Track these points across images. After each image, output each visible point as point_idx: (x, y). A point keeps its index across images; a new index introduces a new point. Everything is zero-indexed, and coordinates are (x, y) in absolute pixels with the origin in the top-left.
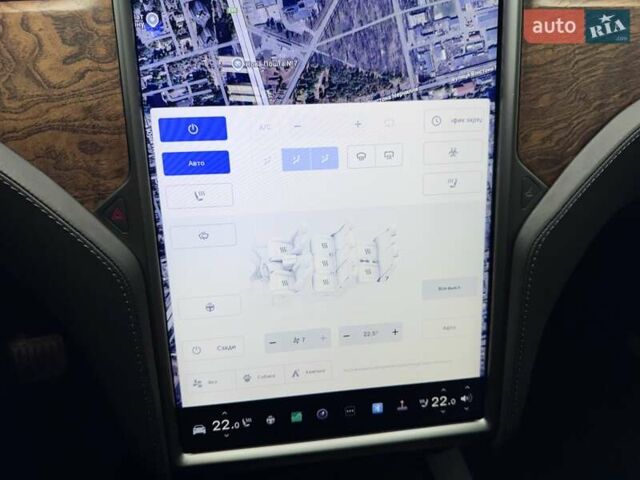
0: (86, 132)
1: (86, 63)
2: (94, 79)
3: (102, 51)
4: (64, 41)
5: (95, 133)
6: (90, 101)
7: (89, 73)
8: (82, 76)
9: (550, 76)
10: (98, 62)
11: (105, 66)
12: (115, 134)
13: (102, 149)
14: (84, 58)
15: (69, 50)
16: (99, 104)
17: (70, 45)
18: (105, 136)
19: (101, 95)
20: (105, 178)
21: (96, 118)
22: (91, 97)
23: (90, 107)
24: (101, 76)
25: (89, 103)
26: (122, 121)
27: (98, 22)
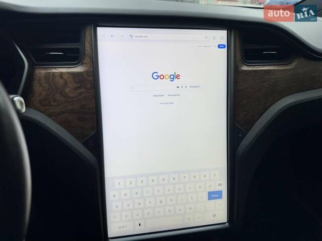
0: (81, 114)
2: (85, 95)
3: (89, 86)
4: (75, 82)
5: (84, 114)
8: (81, 94)
9: (246, 93)
10: (87, 90)
12: (92, 114)
13: (87, 120)
14: (82, 88)
15: (77, 85)
16: (86, 104)
17: (77, 83)
18: (88, 115)
20: (87, 130)
21: (85, 109)
22: (84, 102)
23: (83, 105)
24: (88, 94)
26: (95, 110)
27: (88, 76)
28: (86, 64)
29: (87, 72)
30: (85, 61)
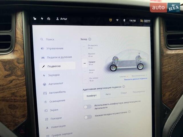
0: (12, 102)
1: (13, 77)
2: (16, 83)
3: (19, 73)
4: (5, 70)
5: (15, 102)
6: (14, 90)
7: (14, 81)
8: (11, 82)
9: (170, 75)
10: (18, 77)
11: (20, 78)
12: (23, 102)
13: (17, 108)
14: (13, 75)
15: (7, 73)
16: (17, 91)
18: (19, 103)
19: (18, 88)
20: (18, 118)
21: (16, 96)
22: (14, 89)
23: (14, 93)
24: (18, 82)
25: (13, 91)
26: (25, 98)
27: (19, 63)
28: (17, 51)
29: (18, 59)
30: (16, 49)
